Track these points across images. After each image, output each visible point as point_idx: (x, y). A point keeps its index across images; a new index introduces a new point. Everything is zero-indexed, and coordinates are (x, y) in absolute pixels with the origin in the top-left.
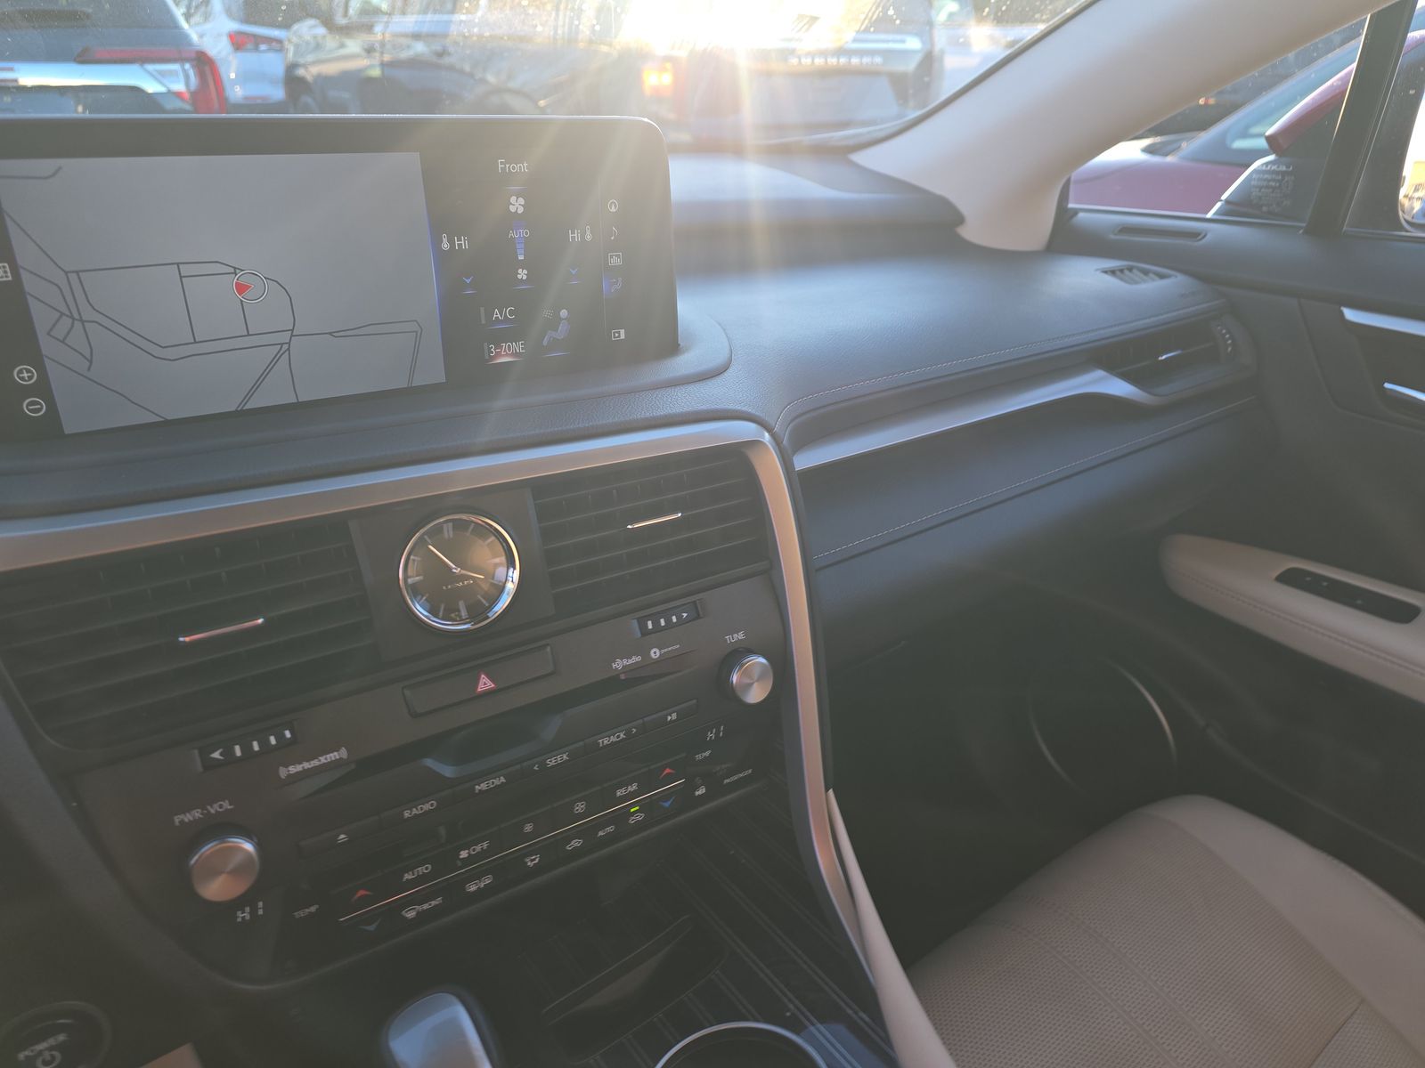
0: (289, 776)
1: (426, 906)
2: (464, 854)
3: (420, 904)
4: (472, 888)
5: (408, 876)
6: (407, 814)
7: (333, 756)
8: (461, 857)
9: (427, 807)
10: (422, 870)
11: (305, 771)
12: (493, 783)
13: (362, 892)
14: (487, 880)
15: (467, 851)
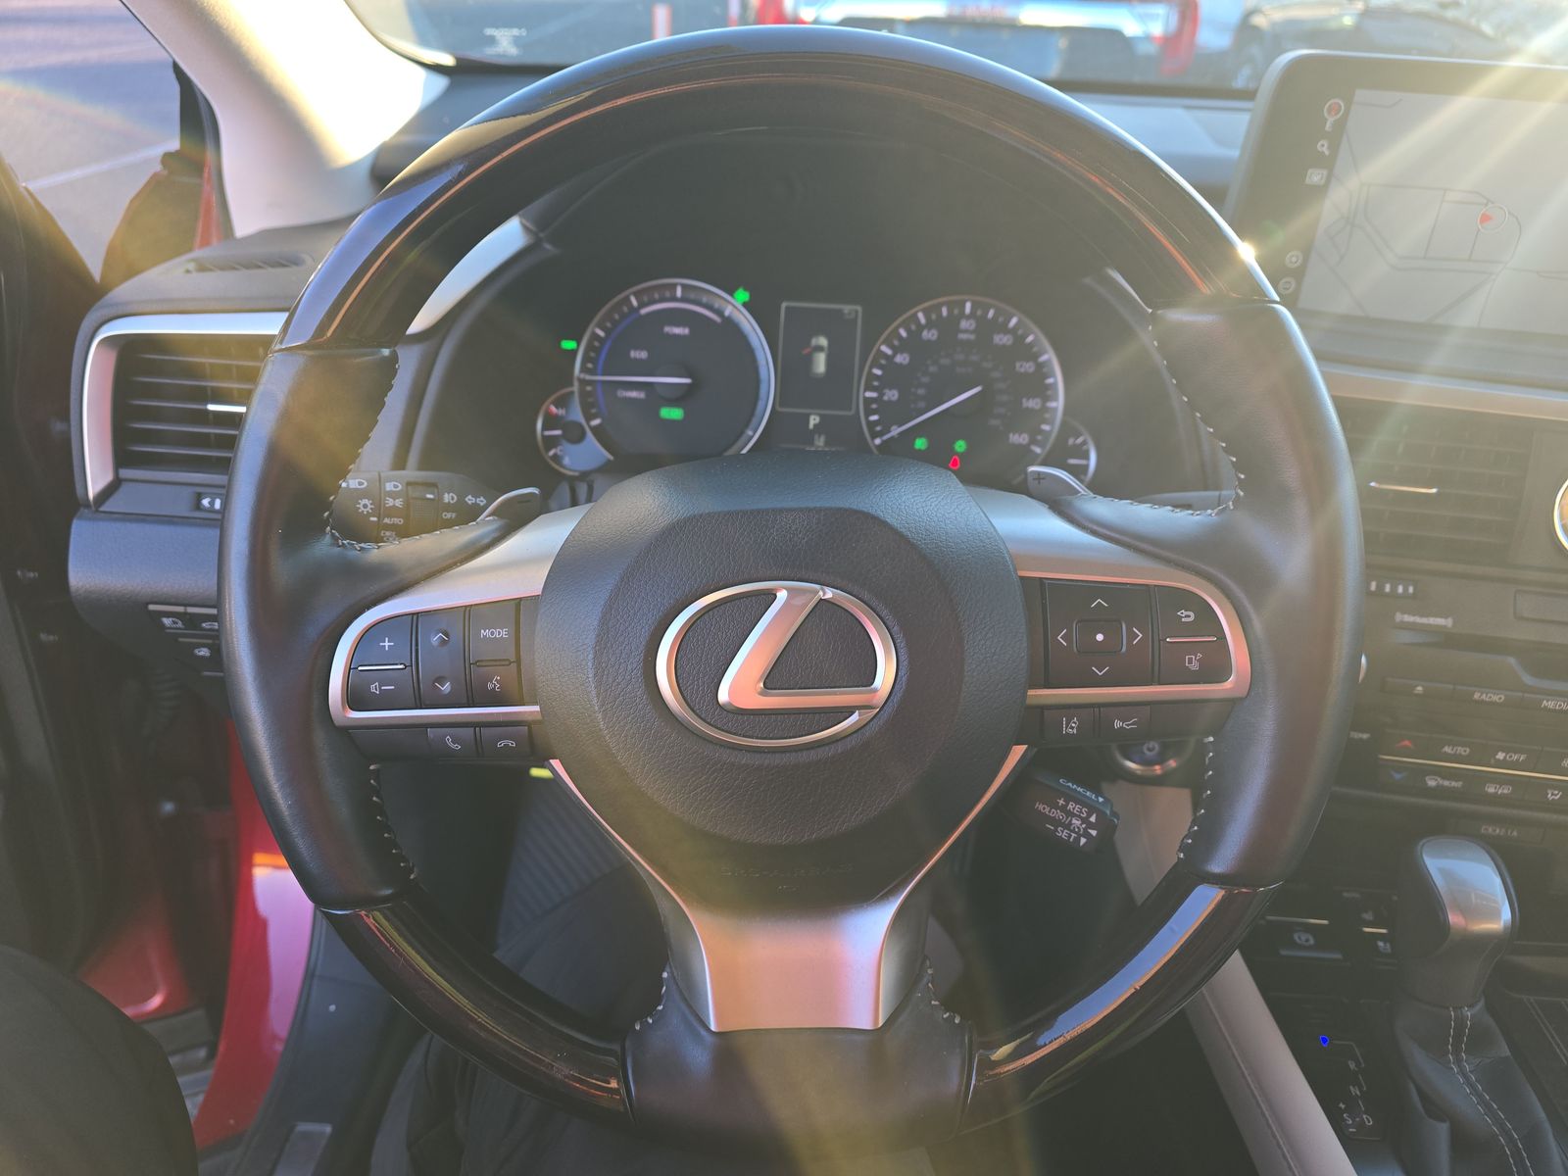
0: (1402, 622)
1: (1446, 783)
2: (1500, 756)
3: (1444, 778)
4: (1491, 789)
5: (1447, 749)
6: (1476, 696)
7: (1440, 621)
8: (1497, 757)
9: (1495, 698)
10: (1461, 750)
11: (1414, 623)
12: (1560, 705)
13: (1407, 743)
14: (1506, 790)
15: (1504, 754)
